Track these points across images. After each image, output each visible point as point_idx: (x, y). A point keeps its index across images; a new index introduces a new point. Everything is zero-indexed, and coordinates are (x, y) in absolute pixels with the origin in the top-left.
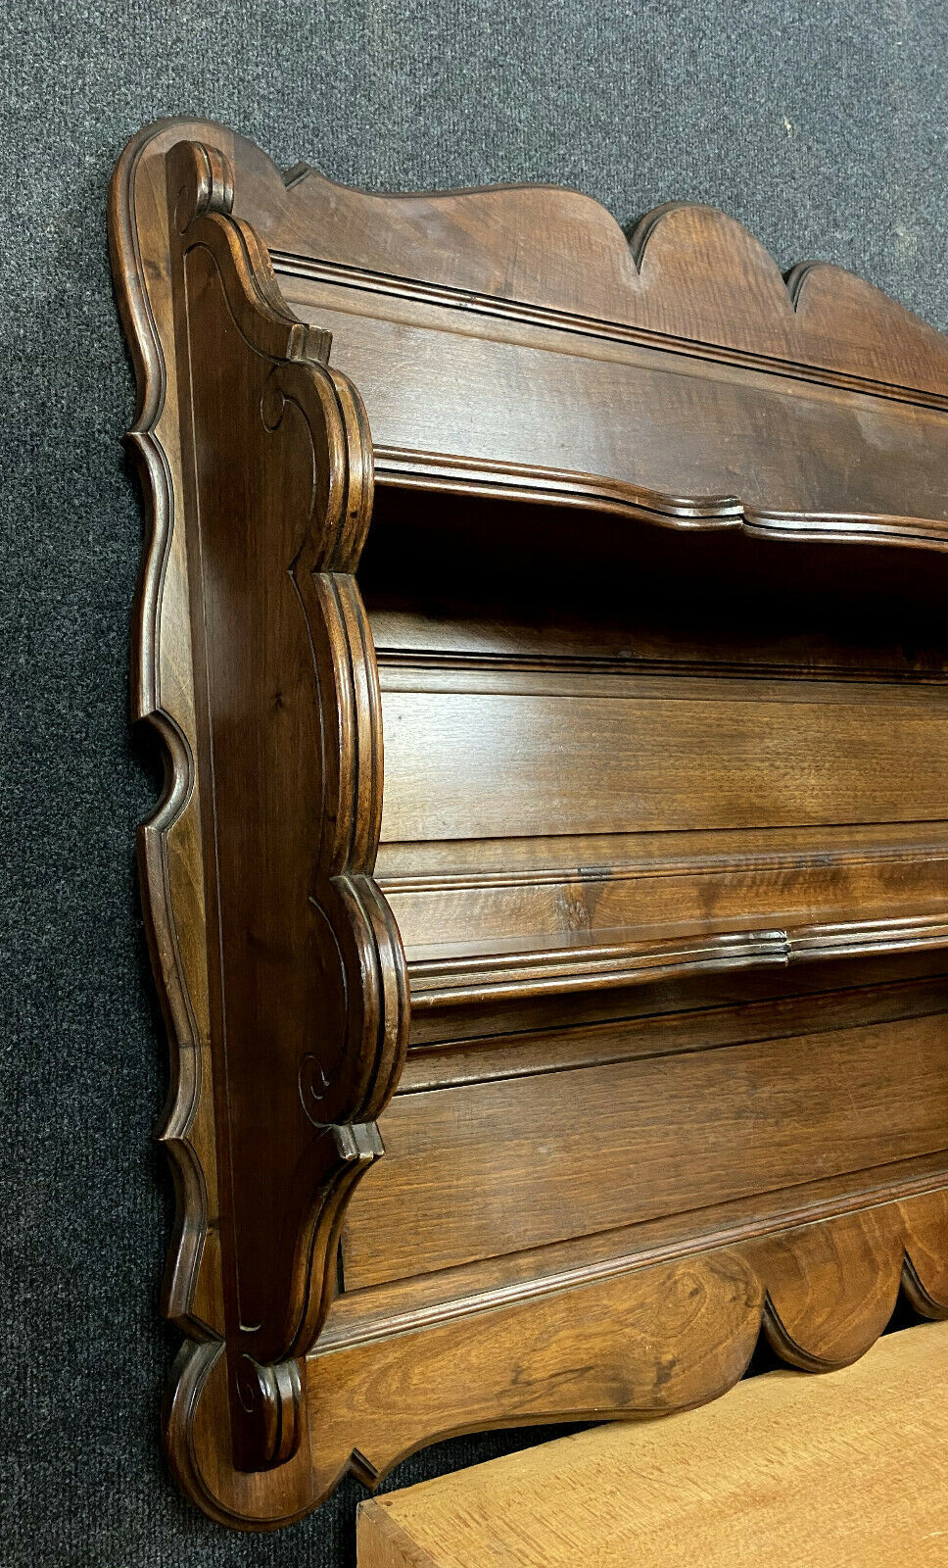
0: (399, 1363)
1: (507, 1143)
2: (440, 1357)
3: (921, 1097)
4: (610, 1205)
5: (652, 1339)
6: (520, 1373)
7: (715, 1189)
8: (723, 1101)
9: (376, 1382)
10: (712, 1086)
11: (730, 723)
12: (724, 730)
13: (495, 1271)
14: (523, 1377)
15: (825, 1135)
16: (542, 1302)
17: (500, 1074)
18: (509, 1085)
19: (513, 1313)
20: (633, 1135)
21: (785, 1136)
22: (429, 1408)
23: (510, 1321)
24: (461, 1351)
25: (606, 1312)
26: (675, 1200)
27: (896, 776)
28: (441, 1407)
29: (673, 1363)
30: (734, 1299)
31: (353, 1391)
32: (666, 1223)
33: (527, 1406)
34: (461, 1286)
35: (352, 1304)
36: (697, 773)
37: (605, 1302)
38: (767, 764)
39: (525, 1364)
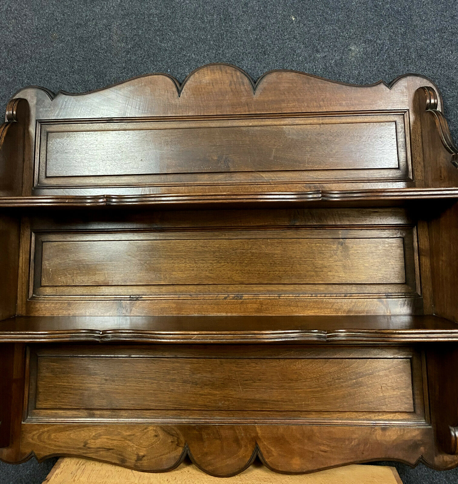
0: (48, 431)
1: (93, 376)
2: (61, 433)
3: (277, 389)
4: (127, 402)
5: (136, 447)
6: (87, 444)
7: (171, 404)
8: (178, 376)
9: (40, 435)
10: (174, 370)
11: (201, 247)
12: (197, 250)
13: (86, 412)
14: (87, 445)
15: (225, 395)
16: (97, 425)
17: (94, 356)
18: (96, 359)
19: (87, 426)
20: (139, 381)
21: (205, 392)
22: (56, 446)
23: (85, 428)
24: (68, 433)
25: (119, 434)
26: (153, 405)
27: (282, 266)
28: (60, 447)
29: (144, 456)
30: (172, 442)
31: (34, 435)
32: (150, 411)
33: (87, 454)
34: (73, 415)
35: (40, 412)
36: (183, 265)
37: (119, 431)
38: (215, 261)
39: (89, 442)
